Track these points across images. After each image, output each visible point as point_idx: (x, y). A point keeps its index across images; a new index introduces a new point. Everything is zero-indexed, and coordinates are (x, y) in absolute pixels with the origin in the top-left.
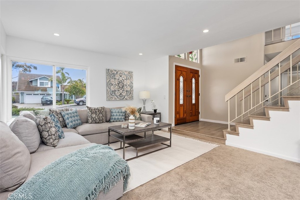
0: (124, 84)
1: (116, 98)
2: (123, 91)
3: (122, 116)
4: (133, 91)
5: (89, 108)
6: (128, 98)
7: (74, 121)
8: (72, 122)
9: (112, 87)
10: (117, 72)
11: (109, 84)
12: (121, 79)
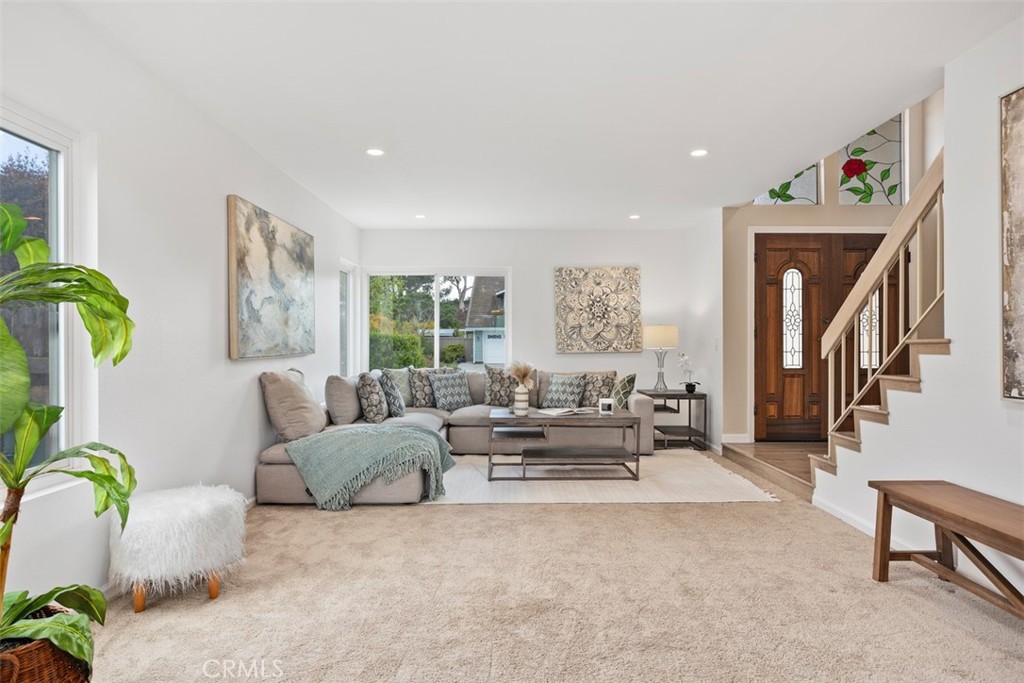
0: (608, 306)
1: (585, 346)
2: (605, 325)
3: (572, 393)
4: (640, 324)
5: (490, 370)
6: (623, 347)
7: (452, 395)
8: (445, 396)
9: (572, 315)
10: (586, 274)
11: (563, 309)
12: (598, 291)
